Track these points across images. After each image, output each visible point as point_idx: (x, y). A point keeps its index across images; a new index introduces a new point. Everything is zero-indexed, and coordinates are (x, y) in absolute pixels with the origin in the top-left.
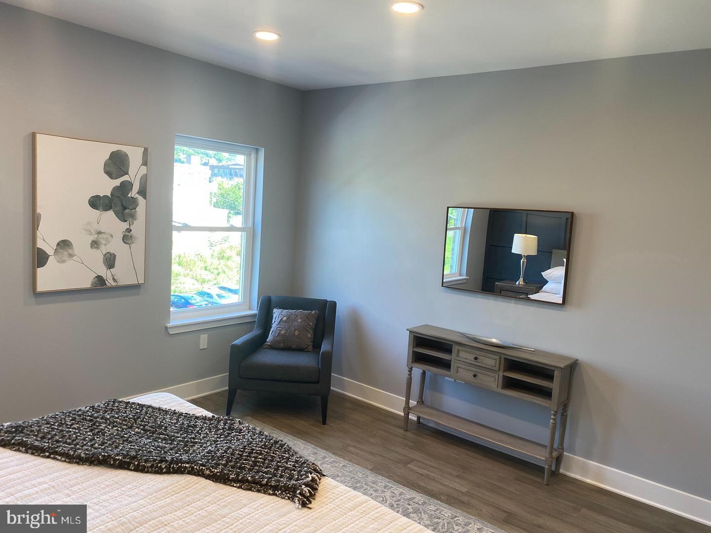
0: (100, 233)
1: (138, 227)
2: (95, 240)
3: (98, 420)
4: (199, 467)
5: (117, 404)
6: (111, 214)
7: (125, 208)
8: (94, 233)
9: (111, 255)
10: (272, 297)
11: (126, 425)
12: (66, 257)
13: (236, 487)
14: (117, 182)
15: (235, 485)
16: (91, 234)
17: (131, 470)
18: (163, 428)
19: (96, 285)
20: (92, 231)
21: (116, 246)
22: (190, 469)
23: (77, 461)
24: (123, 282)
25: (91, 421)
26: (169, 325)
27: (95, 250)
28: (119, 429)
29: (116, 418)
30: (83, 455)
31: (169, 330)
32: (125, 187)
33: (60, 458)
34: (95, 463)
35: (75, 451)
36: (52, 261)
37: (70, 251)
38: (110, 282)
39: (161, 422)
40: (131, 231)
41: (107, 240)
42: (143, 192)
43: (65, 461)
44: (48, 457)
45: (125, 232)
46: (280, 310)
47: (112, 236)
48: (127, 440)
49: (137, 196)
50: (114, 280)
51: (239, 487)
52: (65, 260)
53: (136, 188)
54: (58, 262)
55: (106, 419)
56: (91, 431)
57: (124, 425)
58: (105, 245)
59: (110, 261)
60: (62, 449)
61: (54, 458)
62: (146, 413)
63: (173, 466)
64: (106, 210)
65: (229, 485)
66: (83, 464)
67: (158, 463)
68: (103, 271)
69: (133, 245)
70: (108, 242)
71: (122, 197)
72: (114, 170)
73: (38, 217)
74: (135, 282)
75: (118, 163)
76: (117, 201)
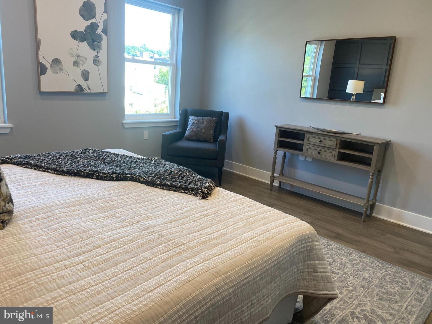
0: (78, 56)
1: (103, 55)
2: (76, 60)
3: (76, 156)
4: (137, 177)
5: (88, 151)
6: (85, 44)
7: (94, 41)
8: (75, 55)
9: (86, 72)
10: (188, 110)
11: (93, 160)
12: (58, 70)
13: (160, 188)
14: (88, 23)
15: (160, 187)
16: (73, 56)
17: (94, 179)
18: (116, 161)
19: (77, 90)
20: (73, 54)
21: (89, 66)
22: (131, 177)
23: (62, 173)
24: (94, 90)
25: (71, 156)
26: (124, 122)
27: (76, 67)
28: (89, 161)
29: (87, 156)
30: (65, 170)
31: (124, 125)
32: (94, 27)
33: (51, 171)
34: (72, 175)
35: (60, 168)
36: (49, 71)
37: (60, 67)
38: (86, 90)
39: (115, 159)
40: (98, 57)
41: (83, 61)
42: (105, 31)
43: (54, 173)
44: (44, 171)
45: (95, 57)
46: (193, 117)
47: (86, 59)
48: (92, 165)
49: (101, 33)
50: (89, 88)
51: (162, 189)
52: (58, 72)
53: (101, 28)
54: (53, 73)
55: (81, 156)
56: (71, 160)
57: (92, 159)
58: (82, 65)
59: (86, 76)
60: (53, 167)
61: (48, 172)
62: (106, 155)
63: (120, 176)
64: (82, 41)
65: (156, 187)
66: (65, 175)
67: (111, 175)
68: (82, 82)
69: (100, 67)
70: (84, 63)
71: (92, 33)
72: (86, 14)
73: (39, 41)
74: (102, 91)
75: (88, 9)
76: (89, 36)
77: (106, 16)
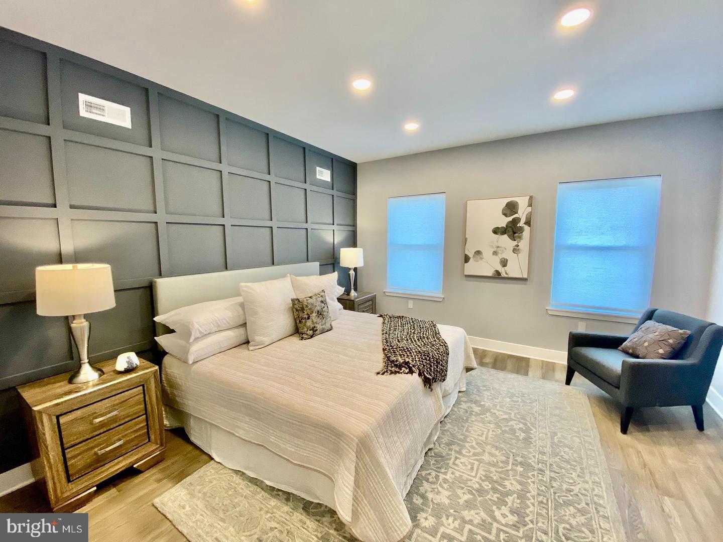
0: (498, 247)
1: (524, 244)
2: (495, 251)
6: (505, 236)
7: (515, 233)
9: (505, 259)
10: (657, 310)
12: (479, 259)
14: (510, 219)
16: (493, 248)
19: (495, 275)
20: (494, 246)
21: (508, 254)
24: (511, 275)
26: (548, 308)
27: (494, 256)
31: (548, 311)
32: (515, 221)
36: (471, 260)
37: (481, 256)
38: (503, 275)
40: (519, 246)
41: (502, 250)
45: (515, 246)
47: (506, 249)
49: (524, 225)
50: (506, 273)
52: (478, 261)
53: (523, 220)
54: (475, 261)
58: (501, 254)
59: (504, 263)
64: (503, 235)
68: (500, 268)
69: (519, 255)
70: (503, 252)
71: (513, 227)
72: (508, 212)
73: (466, 240)
74: (521, 276)
75: (511, 208)
76: (510, 229)
77: (529, 209)
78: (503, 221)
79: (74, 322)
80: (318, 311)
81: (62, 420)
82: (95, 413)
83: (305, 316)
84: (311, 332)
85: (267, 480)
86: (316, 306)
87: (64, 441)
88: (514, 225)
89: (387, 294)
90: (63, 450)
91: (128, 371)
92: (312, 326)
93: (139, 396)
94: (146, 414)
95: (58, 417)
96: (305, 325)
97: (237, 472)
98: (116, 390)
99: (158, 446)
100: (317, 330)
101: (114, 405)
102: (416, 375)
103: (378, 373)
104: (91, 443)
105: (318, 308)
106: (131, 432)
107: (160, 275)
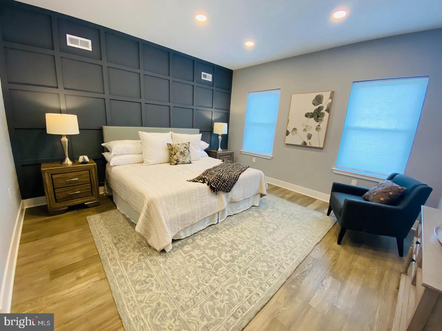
0: (307, 126)
1: (324, 124)
2: (305, 128)
6: (313, 119)
7: (318, 117)
9: (310, 134)
10: (398, 175)
12: (295, 134)
14: (317, 107)
16: (304, 126)
19: (303, 144)
21: (313, 131)
24: (313, 145)
26: (333, 168)
27: (305, 132)
31: (333, 171)
32: (320, 109)
36: (290, 134)
37: (296, 132)
38: (308, 145)
40: (320, 126)
41: (309, 129)
45: (317, 126)
47: (312, 127)
49: (325, 112)
50: (310, 144)
53: (325, 108)
59: (309, 137)
64: (311, 118)
68: (306, 140)
69: (320, 132)
70: (310, 129)
71: (318, 113)
72: (316, 102)
73: (288, 121)
74: (318, 146)
75: (318, 100)
76: (316, 114)
77: (330, 100)
78: (312, 109)
79: (62, 138)
80: (181, 152)
81: (54, 177)
82: (68, 177)
83: (173, 153)
84: (175, 162)
85: (132, 219)
86: (180, 149)
87: (55, 185)
88: (318, 112)
89: (242, 153)
90: (54, 189)
91: (83, 163)
92: (176, 159)
93: (87, 175)
94: (91, 183)
95: (52, 175)
96: (173, 158)
97: (123, 214)
98: (76, 169)
99: (96, 198)
100: (179, 161)
101: (76, 176)
102: (205, 185)
103: (187, 181)
104: (66, 189)
105: (182, 151)
106: (84, 189)
107: (107, 125)
